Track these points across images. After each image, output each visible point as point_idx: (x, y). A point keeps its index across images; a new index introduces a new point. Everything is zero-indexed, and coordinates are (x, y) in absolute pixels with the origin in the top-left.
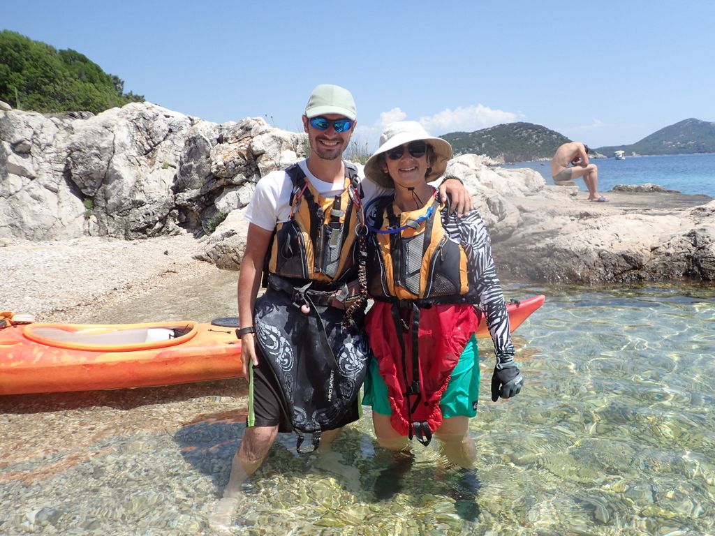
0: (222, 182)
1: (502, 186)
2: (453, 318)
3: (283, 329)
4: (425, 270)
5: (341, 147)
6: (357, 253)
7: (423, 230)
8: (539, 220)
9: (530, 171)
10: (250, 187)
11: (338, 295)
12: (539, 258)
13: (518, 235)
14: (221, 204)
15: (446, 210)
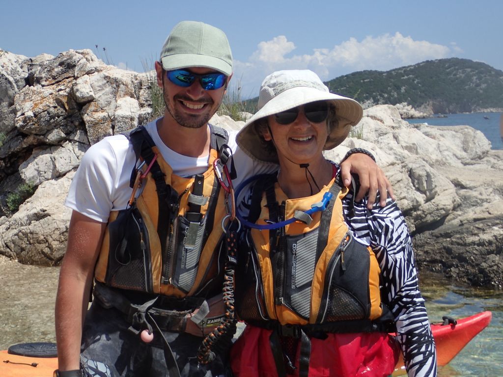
0: (31, 140)
1: (431, 149)
2: (357, 353)
3: (113, 365)
4: (319, 282)
5: (209, 111)
6: (224, 258)
7: (318, 225)
8: (483, 201)
9: (469, 130)
10: (71, 148)
11: (194, 316)
12: (484, 255)
13: (453, 221)
14: (28, 172)
15: (350, 196)
